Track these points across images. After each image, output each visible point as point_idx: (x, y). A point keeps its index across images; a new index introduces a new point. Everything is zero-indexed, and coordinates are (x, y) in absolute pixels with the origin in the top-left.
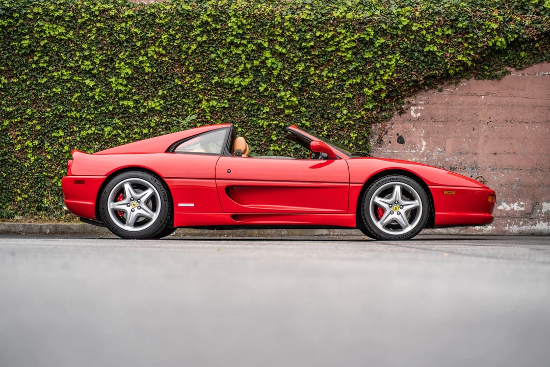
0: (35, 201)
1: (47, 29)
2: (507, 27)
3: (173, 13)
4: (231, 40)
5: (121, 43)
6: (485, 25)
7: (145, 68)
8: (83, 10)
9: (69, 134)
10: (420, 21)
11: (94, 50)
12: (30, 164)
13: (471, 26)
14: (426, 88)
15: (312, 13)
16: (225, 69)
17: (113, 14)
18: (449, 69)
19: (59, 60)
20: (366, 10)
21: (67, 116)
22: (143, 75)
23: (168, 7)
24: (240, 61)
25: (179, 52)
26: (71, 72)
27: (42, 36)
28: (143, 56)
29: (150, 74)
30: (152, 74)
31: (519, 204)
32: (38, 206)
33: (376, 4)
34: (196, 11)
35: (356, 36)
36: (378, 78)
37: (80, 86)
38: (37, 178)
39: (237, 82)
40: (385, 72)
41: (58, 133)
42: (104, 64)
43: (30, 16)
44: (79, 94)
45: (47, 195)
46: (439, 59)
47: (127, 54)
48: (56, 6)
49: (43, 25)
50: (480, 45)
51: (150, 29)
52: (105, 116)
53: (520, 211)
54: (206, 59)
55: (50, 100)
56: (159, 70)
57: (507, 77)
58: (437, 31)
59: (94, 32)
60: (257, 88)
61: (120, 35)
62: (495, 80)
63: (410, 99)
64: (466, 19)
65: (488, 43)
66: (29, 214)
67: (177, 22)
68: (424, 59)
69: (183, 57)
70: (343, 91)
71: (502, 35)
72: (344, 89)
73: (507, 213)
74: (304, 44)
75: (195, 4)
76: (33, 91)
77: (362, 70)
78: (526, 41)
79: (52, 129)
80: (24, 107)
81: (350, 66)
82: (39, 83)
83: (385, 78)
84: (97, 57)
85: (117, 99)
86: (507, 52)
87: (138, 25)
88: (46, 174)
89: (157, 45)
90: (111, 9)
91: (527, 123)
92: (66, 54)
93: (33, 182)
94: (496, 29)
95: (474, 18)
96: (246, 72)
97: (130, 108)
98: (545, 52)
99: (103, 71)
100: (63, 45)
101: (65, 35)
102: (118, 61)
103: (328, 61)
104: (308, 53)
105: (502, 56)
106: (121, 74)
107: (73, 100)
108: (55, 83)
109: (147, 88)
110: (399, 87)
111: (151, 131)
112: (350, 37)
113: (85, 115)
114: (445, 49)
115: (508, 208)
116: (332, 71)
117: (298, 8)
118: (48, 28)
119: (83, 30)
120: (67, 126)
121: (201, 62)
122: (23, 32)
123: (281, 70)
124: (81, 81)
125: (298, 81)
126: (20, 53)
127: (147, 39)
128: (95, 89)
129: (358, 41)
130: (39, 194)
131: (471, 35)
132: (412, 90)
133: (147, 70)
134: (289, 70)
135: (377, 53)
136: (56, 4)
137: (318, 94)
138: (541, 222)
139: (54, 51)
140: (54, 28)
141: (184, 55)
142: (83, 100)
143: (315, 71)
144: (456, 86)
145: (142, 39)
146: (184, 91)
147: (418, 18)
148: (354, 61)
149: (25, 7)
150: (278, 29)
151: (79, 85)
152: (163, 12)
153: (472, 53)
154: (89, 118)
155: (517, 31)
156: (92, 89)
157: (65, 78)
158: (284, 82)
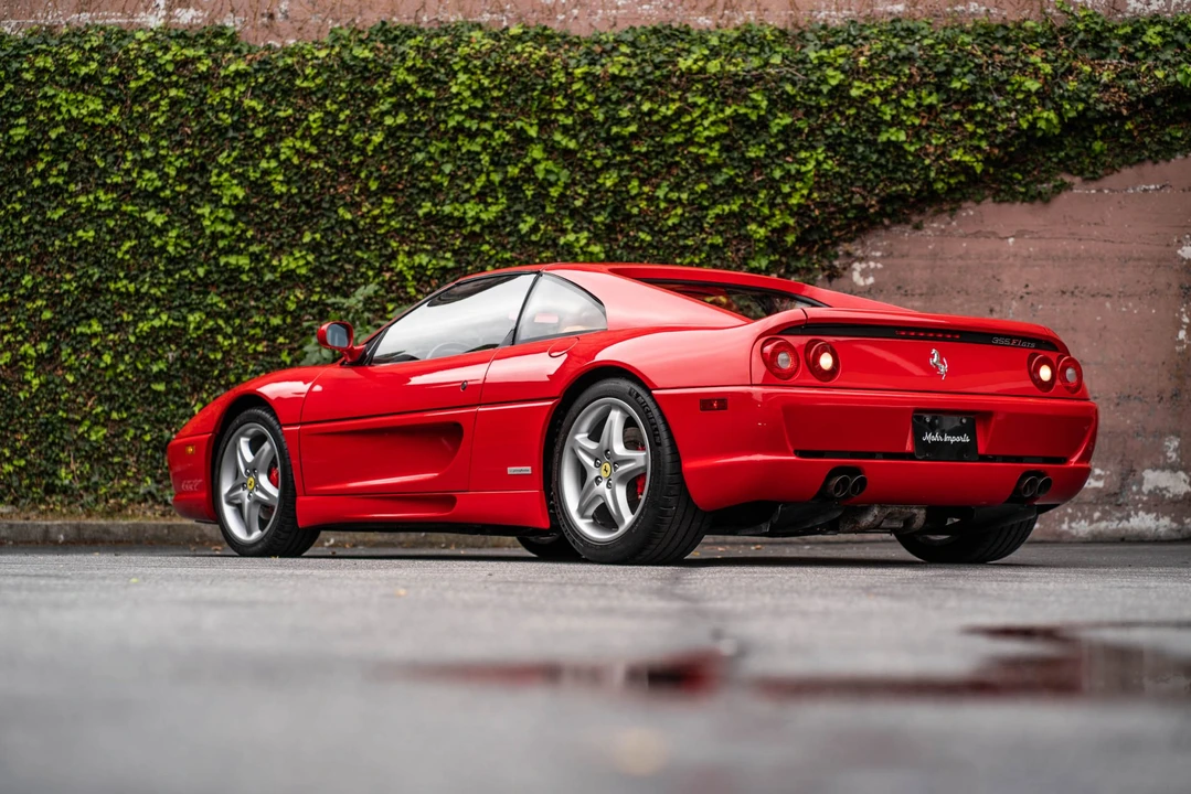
0: (42, 472)
1: (64, 103)
2: (1060, 87)
3: (332, 66)
4: (458, 122)
5: (221, 131)
6: (1013, 84)
7: (273, 184)
8: (141, 62)
9: (113, 328)
10: (869, 76)
11: (163, 147)
12: (31, 393)
13: (981, 86)
14: (886, 222)
15: (633, 62)
16: (446, 184)
17: (204, 68)
18: (935, 181)
19: (89, 168)
20: (752, 54)
21: (108, 289)
22: (270, 200)
23: (322, 54)
24: (478, 167)
25: (347, 149)
26: (115, 196)
27: (54, 118)
28: (268, 159)
29: (285, 198)
30: (289, 198)
32: (47, 484)
33: (774, 41)
34: (381, 61)
35: (728, 111)
36: (779, 200)
37: (136, 225)
38: (46, 424)
39: (471, 214)
40: (793, 188)
41: (90, 326)
42: (187, 176)
43: (28, 76)
44: (134, 243)
45: (67, 460)
46: (910, 158)
47: (235, 154)
48: (83, 54)
49: (55, 96)
50: (1001, 127)
51: (283, 100)
52: (190, 289)
53: (1095, 489)
54: (405, 163)
55: (72, 255)
56: (304, 190)
57: (1065, 196)
58: (906, 98)
59: (164, 109)
60: (517, 225)
61: (221, 115)
62: (1038, 203)
63: (850, 247)
64: (970, 71)
65: (1018, 123)
66: (28, 500)
67: (343, 85)
68: (878, 159)
69: (355, 160)
70: (702, 230)
71: (1050, 105)
72: (706, 225)
74: (615, 130)
75: (382, 46)
76: (36, 237)
77: (744, 183)
78: (1103, 118)
79: (76, 319)
80: (17, 272)
81: (717, 176)
82: (49, 219)
83: (794, 201)
84: (170, 163)
85: (213, 253)
86: (1062, 143)
87: (257, 92)
88: (65, 415)
89: (298, 134)
90: (199, 58)
91: (1108, 296)
92: (104, 158)
93: (37, 433)
94: (1037, 92)
95: (987, 68)
96: (492, 191)
97: (243, 272)
98: (1147, 140)
99: (183, 193)
100: (98, 137)
101: (103, 117)
102: (216, 171)
103: (670, 166)
104: (626, 149)
105: (1052, 151)
106: (221, 198)
107: (120, 255)
108: (81, 220)
109: (278, 228)
110: (827, 221)
111: (289, 320)
112: (716, 114)
113: (146, 287)
114: (924, 137)
116: (677, 187)
117: (604, 51)
118: (67, 100)
119: (140, 105)
120: (108, 312)
121: (393, 170)
122: (13, 109)
123: (566, 186)
124: (137, 215)
125: (604, 210)
126: (8, 154)
127: (277, 123)
128: (167, 231)
129: (734, 122)
130: (50, 458)
131: (981, 105)
132: (854, 228)
133: (279, 188)
134: (584, 187)
135: (776, 147)
136: (82, 48)
137: (649, 238)
138: (1141, 513)
139: (80, 152)
140: (78, 102)
141: (358, 156)
142: (141, 255)
143: (640, 187)
144: (951, 216)
145: (267, 122)
146: (359, 234)
147: (864, 69)
148: (725, 165)
149: (18, 56)
150: (559, 99)
151: (133, 222)
152: (310, 63)
153: (984, 144)
154: (155, 294)
155: (1084, 95)
156: (161, 232)
157: (103, 207)
158: (574, 213)
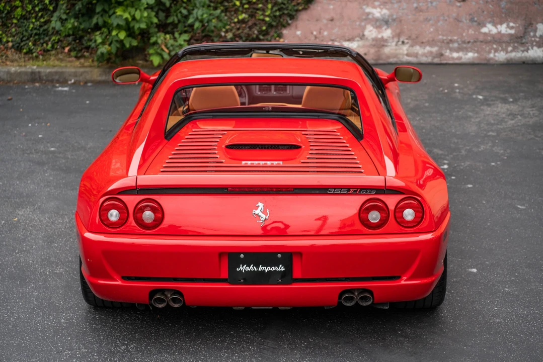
31: (508, 26)
53: (509, 34)
73: (493, 36)
115: (494, 31)
138: (535, 48)
